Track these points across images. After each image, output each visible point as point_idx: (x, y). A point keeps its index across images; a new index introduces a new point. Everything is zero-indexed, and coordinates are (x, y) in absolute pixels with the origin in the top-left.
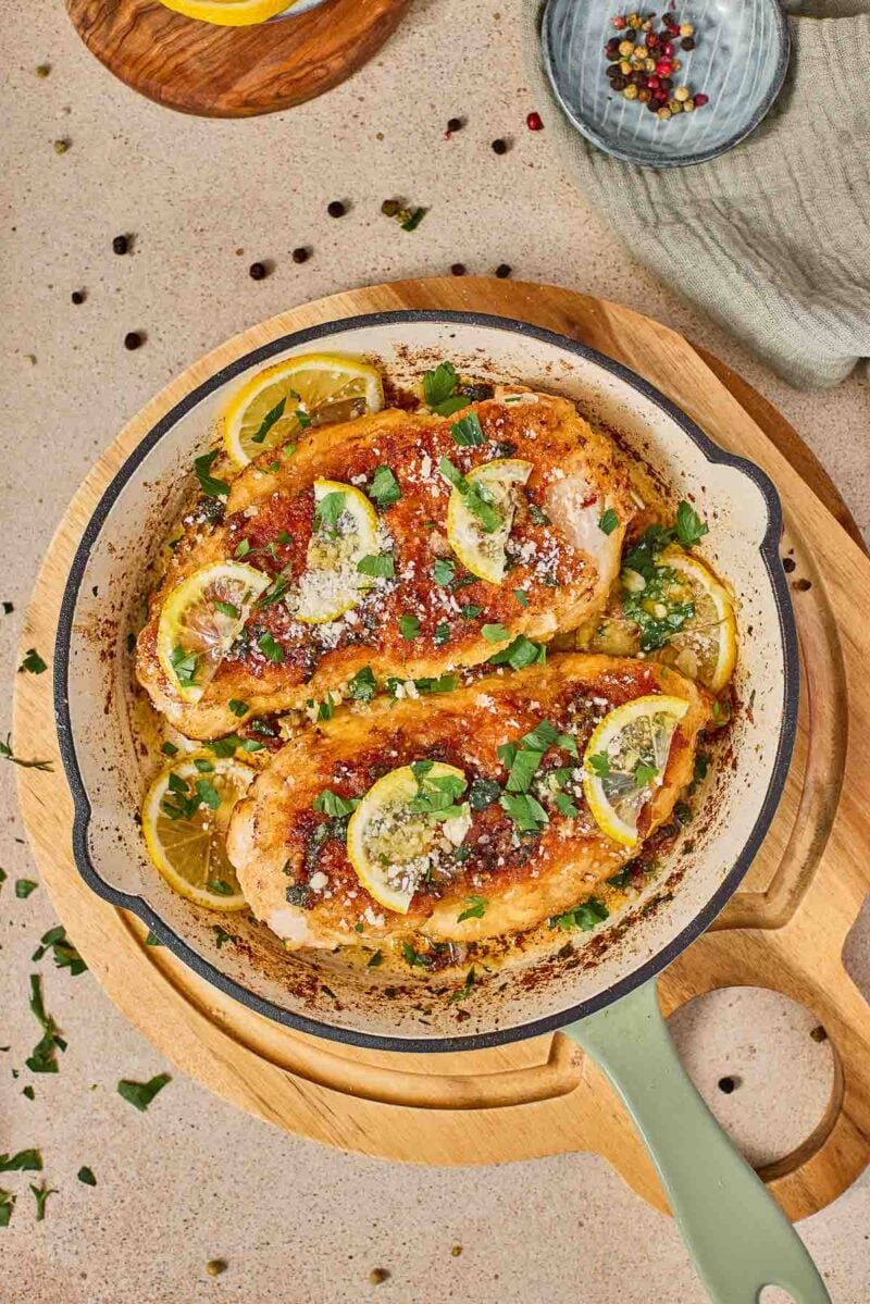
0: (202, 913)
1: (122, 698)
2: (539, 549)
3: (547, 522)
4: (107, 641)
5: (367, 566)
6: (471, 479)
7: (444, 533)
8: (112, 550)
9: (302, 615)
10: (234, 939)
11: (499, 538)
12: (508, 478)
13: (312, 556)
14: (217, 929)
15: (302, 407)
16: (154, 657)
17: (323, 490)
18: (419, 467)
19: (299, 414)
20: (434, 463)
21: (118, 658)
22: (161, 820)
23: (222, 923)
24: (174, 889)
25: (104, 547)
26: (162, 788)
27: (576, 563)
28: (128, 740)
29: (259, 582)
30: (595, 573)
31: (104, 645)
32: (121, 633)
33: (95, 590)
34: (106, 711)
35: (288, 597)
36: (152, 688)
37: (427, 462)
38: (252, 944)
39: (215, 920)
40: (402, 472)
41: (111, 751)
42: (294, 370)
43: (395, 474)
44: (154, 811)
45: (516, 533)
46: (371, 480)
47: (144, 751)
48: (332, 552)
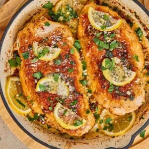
0: (136, 122)
1: (85, 141)
2: (53, 40)
3: (47, 38)
4: (71, 143)
5: (56, 80)
6: (37, 55)
7: (49, 62)
8: (50, 141)
9: (67, 95)
10: (142, 115)
11: (50, 49)
12: (37, 47)
13: (53, 92)
14: (140, 119)
15: (18, 95)
16: (75, 131)
17: (38, 89)
18: (33, 67)
19: (19, 96)
20: (33, 63)
21: (75, 141)
22: (114, 132)
23: (139, 118)
24: (130, 129)
25: (49, 142)
26: (107, 132)
27: (57, 32)
28: (95, 140)
29: (59, 105)
30: (59, 27)
31: (72, 144)
32: (69, 140)
33: (59, 145)
34: (88, 144)
35: (63, 98)
36: (83, 133)
37: (32, 65)
38: (144, 111)
39: (138, 119)
40: (35, 71)
41: (98, 143)
42: (9, 97)
43: (35, 73)
44: (112, 134)
45: (50, 45)
46: (36, 78)
47: (98, 136)
48: (52, 88)
